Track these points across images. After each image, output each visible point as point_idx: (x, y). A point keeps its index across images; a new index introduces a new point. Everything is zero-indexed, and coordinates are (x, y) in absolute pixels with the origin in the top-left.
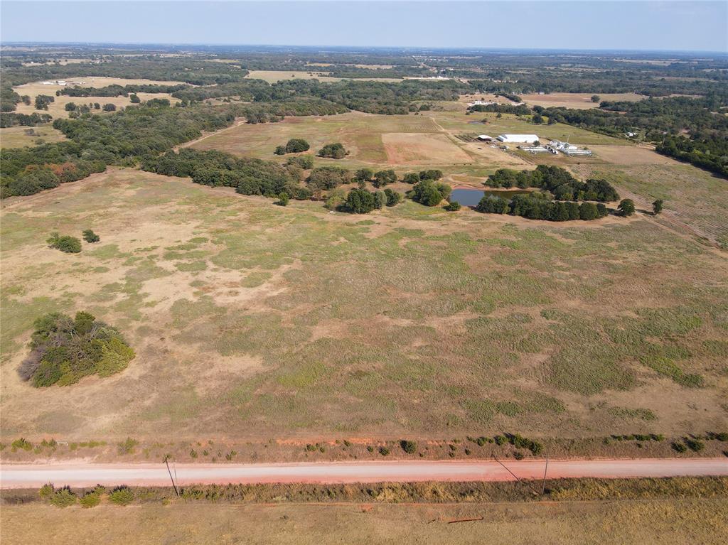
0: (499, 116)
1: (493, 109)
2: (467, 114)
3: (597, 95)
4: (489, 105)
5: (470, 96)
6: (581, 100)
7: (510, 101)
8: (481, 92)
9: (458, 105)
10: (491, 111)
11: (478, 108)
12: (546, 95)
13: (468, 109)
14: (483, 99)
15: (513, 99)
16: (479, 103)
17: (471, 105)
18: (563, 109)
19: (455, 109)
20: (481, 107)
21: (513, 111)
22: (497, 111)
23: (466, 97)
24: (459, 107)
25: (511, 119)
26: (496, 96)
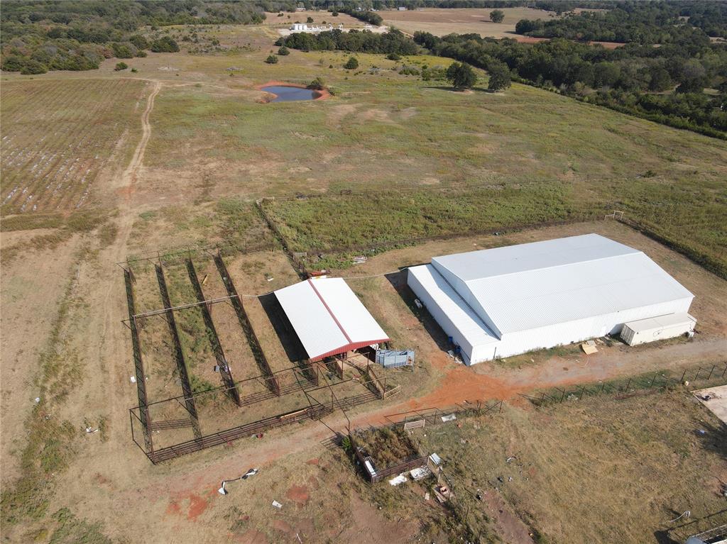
0: (351, 65)
1: (333, 44)
2: (271, 61)
3: (498, 9)
4: (323, 34)
5: (286, 14)
6: (471, 20)
7: (361, 23)
8: (307, 8)
9: (257, 35)
10: (328, 48)
11: (298, 42)
12: (411, 11)
13: (277, 44)
14: (310, 20)
15: (364, 18)
16: (301, 28)
17: (285, 33)
18: (475, 37)
19: (246, 46)
20: (305, 39)
21: (380, 48)
22: (340, 47)
23: (279, 16)
24: (257, 41)
25: (381, 71)
26: (335, 15)
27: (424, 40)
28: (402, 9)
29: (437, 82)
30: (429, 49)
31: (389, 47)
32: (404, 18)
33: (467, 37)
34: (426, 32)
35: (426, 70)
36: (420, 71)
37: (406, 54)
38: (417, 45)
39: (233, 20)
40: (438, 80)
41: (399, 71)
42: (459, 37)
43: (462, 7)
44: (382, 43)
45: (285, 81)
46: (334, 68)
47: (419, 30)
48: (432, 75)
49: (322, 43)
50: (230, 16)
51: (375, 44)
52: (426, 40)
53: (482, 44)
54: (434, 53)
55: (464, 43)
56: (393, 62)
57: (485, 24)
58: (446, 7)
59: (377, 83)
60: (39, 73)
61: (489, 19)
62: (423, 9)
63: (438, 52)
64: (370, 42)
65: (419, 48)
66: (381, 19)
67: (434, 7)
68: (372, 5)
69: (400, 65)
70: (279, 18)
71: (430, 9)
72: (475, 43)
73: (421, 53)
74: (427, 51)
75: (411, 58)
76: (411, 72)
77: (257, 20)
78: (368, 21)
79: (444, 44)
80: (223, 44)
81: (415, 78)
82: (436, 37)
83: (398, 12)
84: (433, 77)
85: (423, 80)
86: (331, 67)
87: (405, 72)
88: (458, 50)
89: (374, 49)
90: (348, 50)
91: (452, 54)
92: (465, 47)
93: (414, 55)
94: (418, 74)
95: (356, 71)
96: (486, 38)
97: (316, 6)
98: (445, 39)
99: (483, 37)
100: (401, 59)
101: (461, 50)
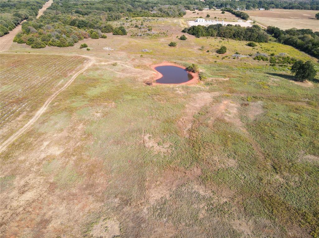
0: (222, 50)
1: (215, 33)
2: (172, 45)
4: (211, 27)
5: (197, 11)
6: (303, 17)
8: (210, 8)
9: (175, 25)
10: (212, 35)
11: (195, 31)
12: (267, 11)
13: (183, 31)
14: (208, 16)
15: (239, 15)
16: (201, 22)
17: (191, 24)
18: (308, 32)
19: (165, 32)
20: (199, 30)
21: (244, 37)
22: (220, 35)
23: (193, 13)
24: (174, 28)
25: (242, 56)
26: (223, 13)
27: (274, 32)
28: (262, 9)
29: (281, 67)
30: (276, 38)
31: (250, 36)
32: (262, 15)
33: (303, 31)
34: (276, 27)
35: (273, 57)
36: (269, 58)
37: (260, 41)
38: (269, 35)
39: (168, 15)
40: (281, 66)
41: (254, 57)
42: (297, 31)
43: (297, 9)
44: (246, 33)
45: (173, 62)
46: (210, 53)
47: (271, 26)
48: (277, 61)
49: (208, 32)
50: (167, 13)
51: (241, 34)
52: (275, 32)
53: (314, 37)
54: (279, 41)
55: (301, 36)
56: (251, 48)
57: (312, 21)
58: (287, 9)
59: (236, 66)
60: (40, 48)
61: (314, 17)
62: (273, 10)
63: (282, 41)
64: (238, 33)
65: (270, 37)
66: (248, 17)
67: (280, 8)
68: (245, 7)
69: (254, 52)
70: (194, 14)
71: (277, 10)
72: (310, 36)
73: (270, 40)
74: (275, 39)
75: (264, 45)
76: (262, 58)
77: (180, 15)
78: (241, 17)
79: (287, 36)
80: (154, 30)
81: (265, 63)
82: (282, 30)
83: (259, 12)
84: (278, 63)
85: (270, 65)
86: (208, 51)
87: (258, 58)
88: (297, 41)
89: (240, 37)
90: (224, 37)
91: (292, 43)
92: (302, 39)
93: (266, 42)
94: (267, 60)
95: (224, 55)
96: (316, 32)
97: (216, 7)
98: (288, 32)
99: (314, 31)
100: (256, 46)
101: (299, 41)
